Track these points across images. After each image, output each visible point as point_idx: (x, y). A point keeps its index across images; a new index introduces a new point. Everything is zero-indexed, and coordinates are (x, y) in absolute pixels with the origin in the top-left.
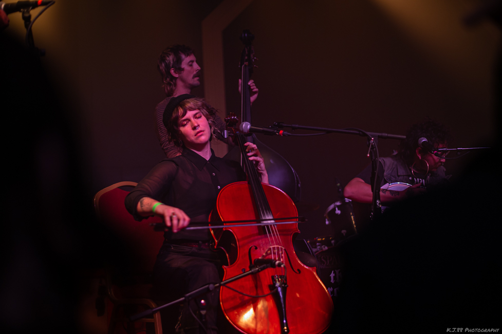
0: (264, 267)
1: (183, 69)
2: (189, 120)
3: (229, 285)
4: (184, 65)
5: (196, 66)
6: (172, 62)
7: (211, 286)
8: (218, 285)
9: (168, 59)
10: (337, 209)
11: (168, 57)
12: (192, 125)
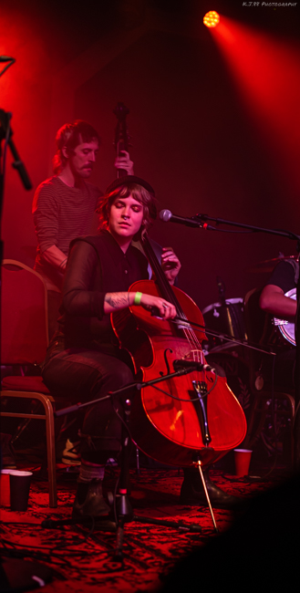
0: (190, 369)
2: (124, 205)
7: (139, 385)
10: (215, 311)
12: (124, 212)
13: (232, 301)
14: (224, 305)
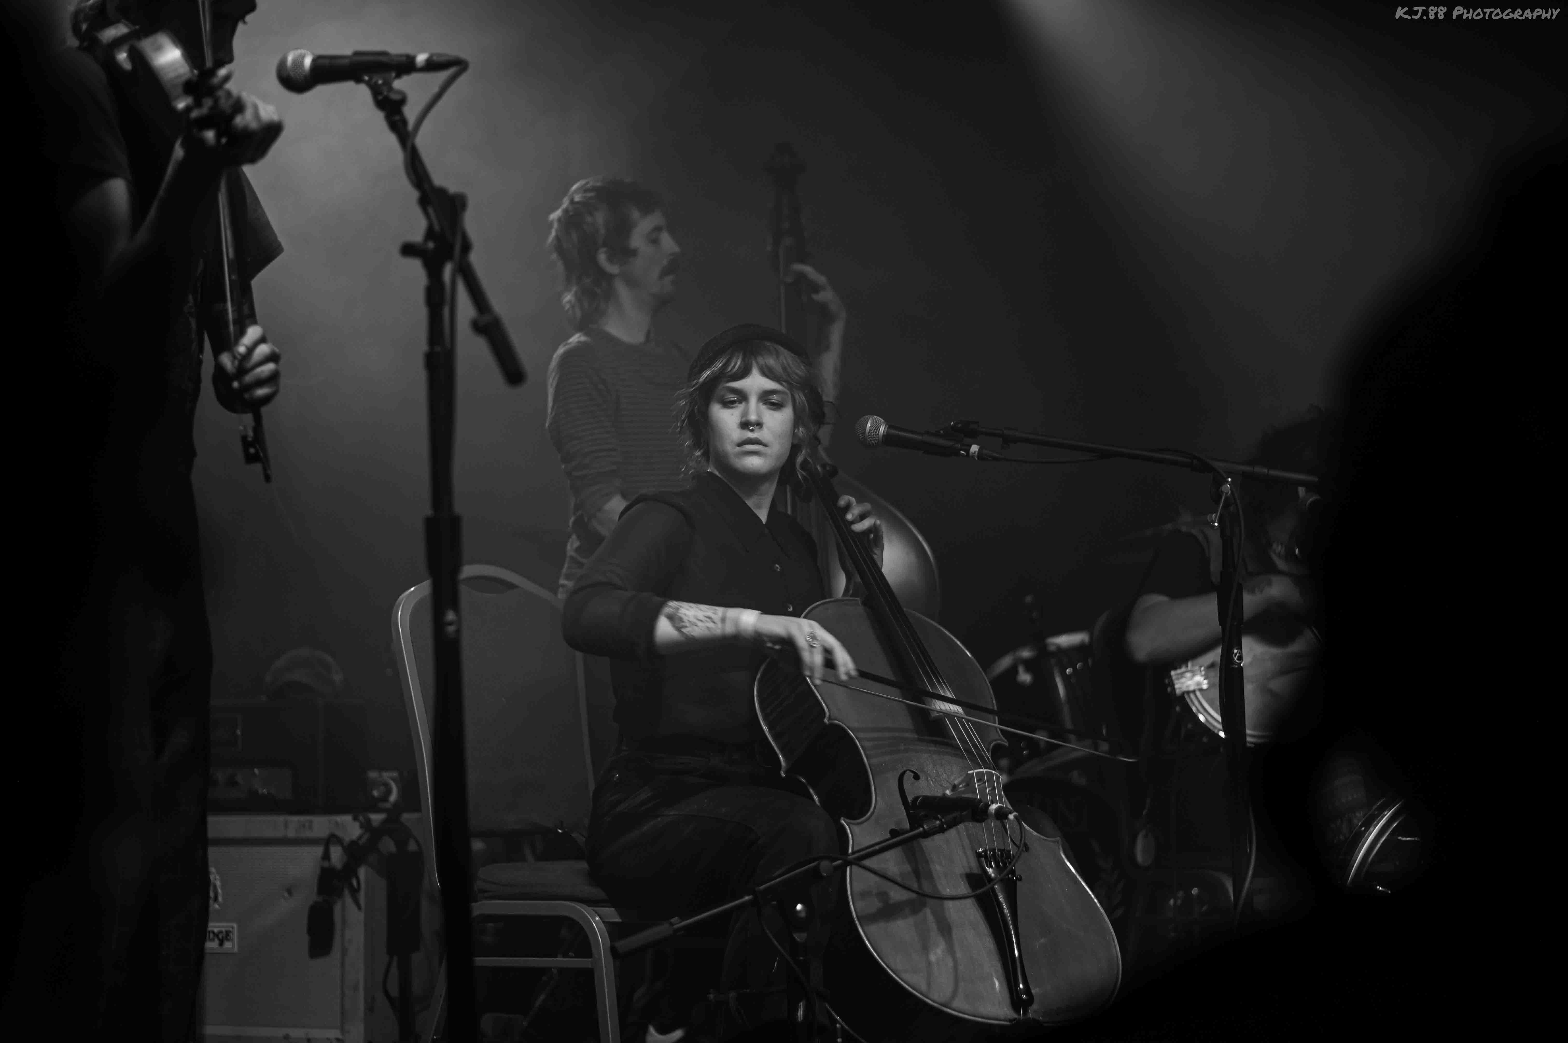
0: (955, 818)
1: (634, 253)
3: (867, 862)
4: (637, 240)
5: (668, 243)
6: (602, 231)
7: (825, 865)
8: (839, 862)
9: (589, 219)
10: (1021, 669)
11: (591, 214)
12: (745, 413)
13: (1064, 640)
14: (1043, 653)
